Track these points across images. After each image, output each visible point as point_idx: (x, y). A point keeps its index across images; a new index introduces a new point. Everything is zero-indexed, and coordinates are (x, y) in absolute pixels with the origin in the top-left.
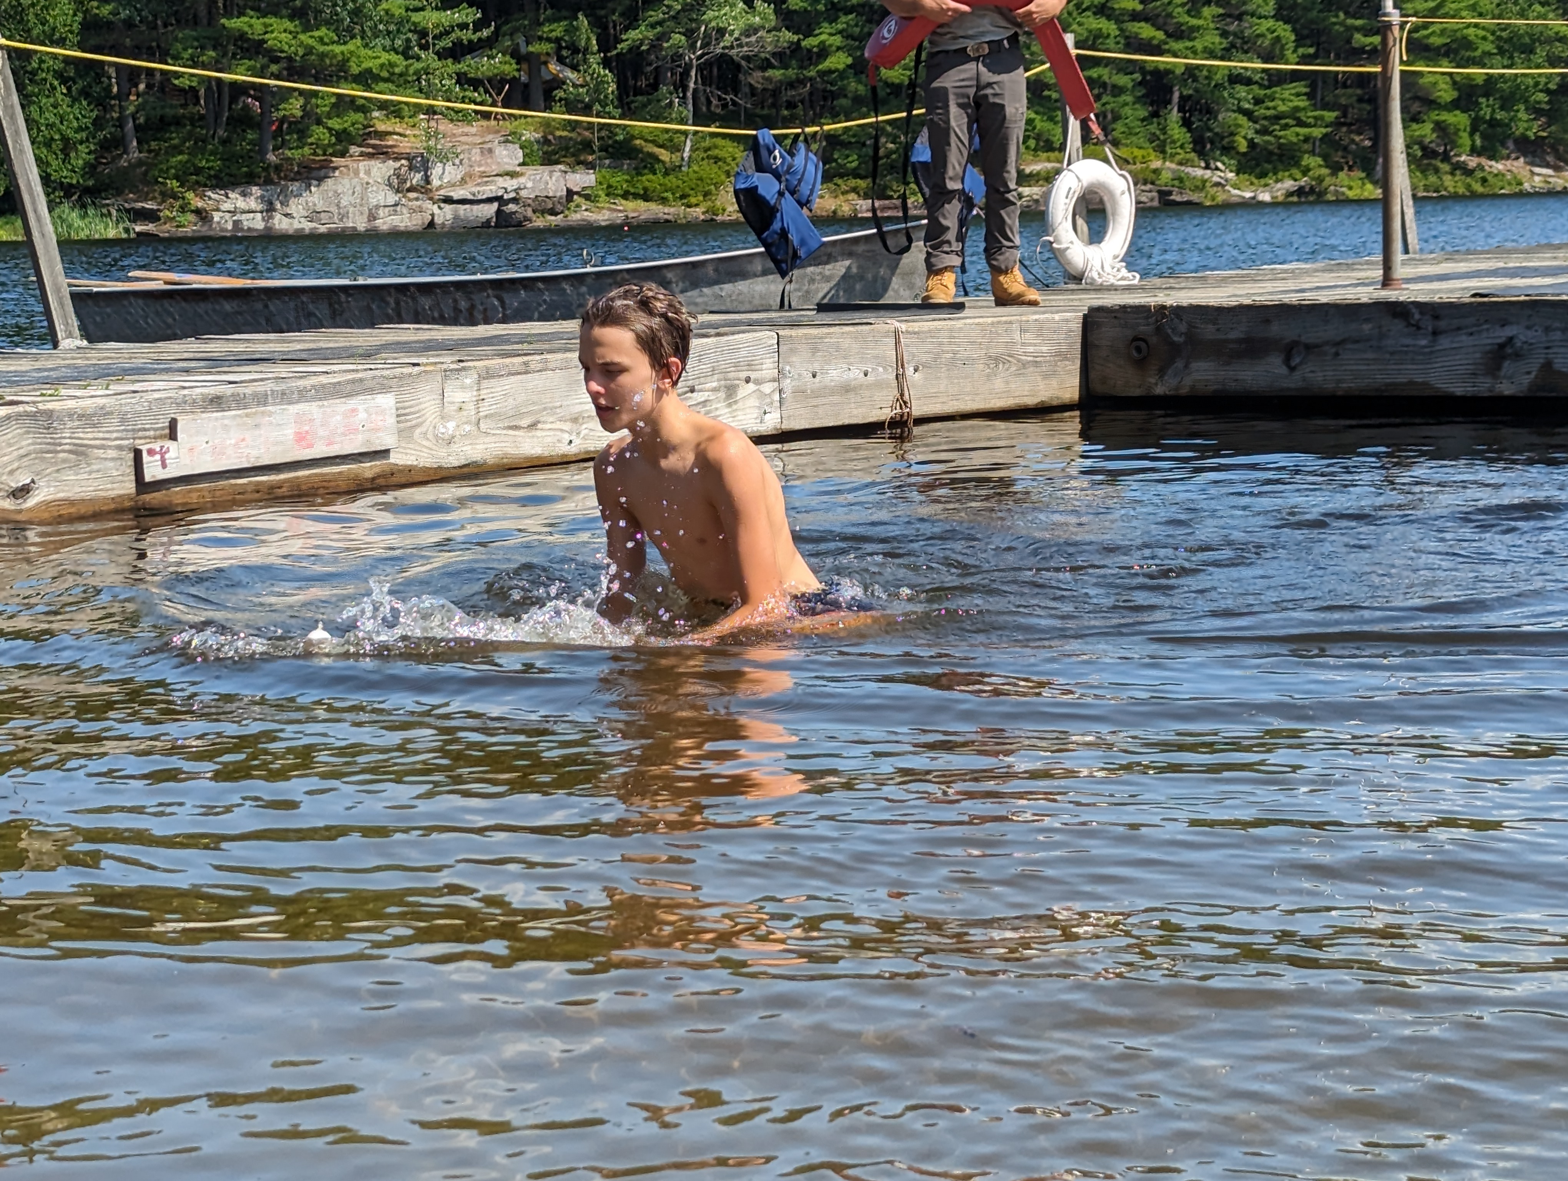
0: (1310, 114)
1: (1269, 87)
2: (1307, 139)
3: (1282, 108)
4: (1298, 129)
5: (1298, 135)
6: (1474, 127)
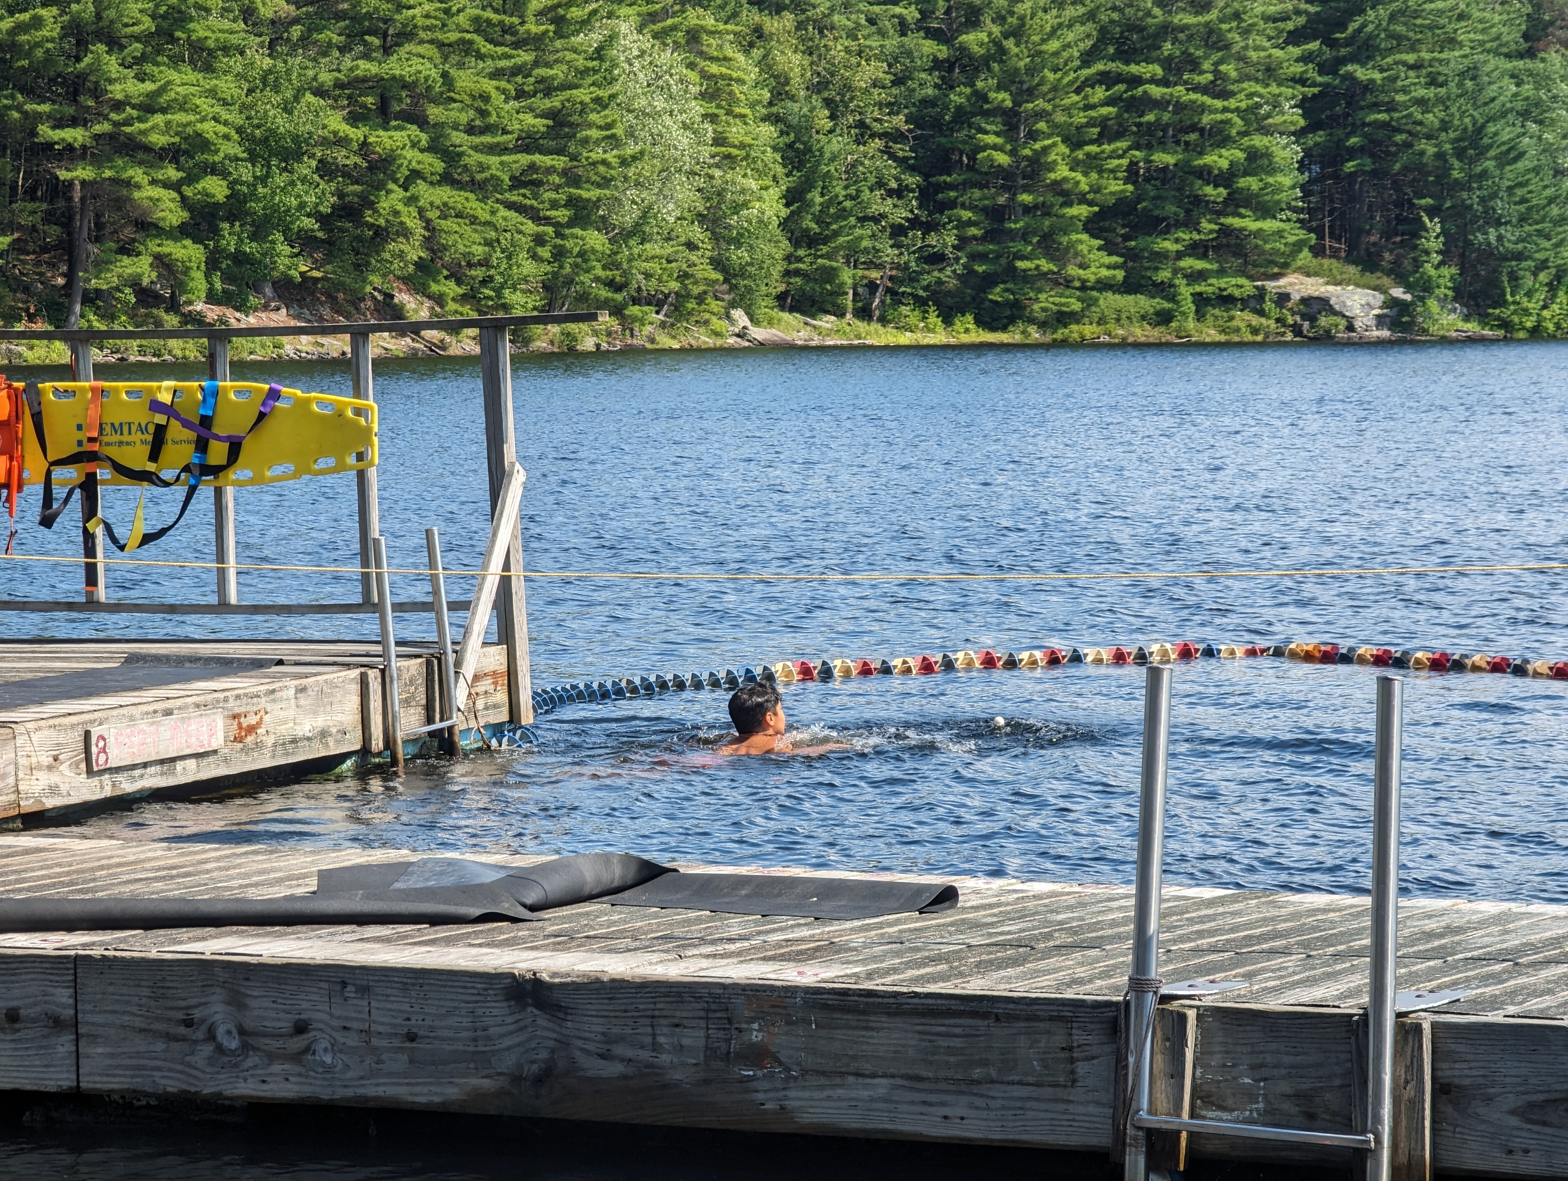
6: (212, 264)
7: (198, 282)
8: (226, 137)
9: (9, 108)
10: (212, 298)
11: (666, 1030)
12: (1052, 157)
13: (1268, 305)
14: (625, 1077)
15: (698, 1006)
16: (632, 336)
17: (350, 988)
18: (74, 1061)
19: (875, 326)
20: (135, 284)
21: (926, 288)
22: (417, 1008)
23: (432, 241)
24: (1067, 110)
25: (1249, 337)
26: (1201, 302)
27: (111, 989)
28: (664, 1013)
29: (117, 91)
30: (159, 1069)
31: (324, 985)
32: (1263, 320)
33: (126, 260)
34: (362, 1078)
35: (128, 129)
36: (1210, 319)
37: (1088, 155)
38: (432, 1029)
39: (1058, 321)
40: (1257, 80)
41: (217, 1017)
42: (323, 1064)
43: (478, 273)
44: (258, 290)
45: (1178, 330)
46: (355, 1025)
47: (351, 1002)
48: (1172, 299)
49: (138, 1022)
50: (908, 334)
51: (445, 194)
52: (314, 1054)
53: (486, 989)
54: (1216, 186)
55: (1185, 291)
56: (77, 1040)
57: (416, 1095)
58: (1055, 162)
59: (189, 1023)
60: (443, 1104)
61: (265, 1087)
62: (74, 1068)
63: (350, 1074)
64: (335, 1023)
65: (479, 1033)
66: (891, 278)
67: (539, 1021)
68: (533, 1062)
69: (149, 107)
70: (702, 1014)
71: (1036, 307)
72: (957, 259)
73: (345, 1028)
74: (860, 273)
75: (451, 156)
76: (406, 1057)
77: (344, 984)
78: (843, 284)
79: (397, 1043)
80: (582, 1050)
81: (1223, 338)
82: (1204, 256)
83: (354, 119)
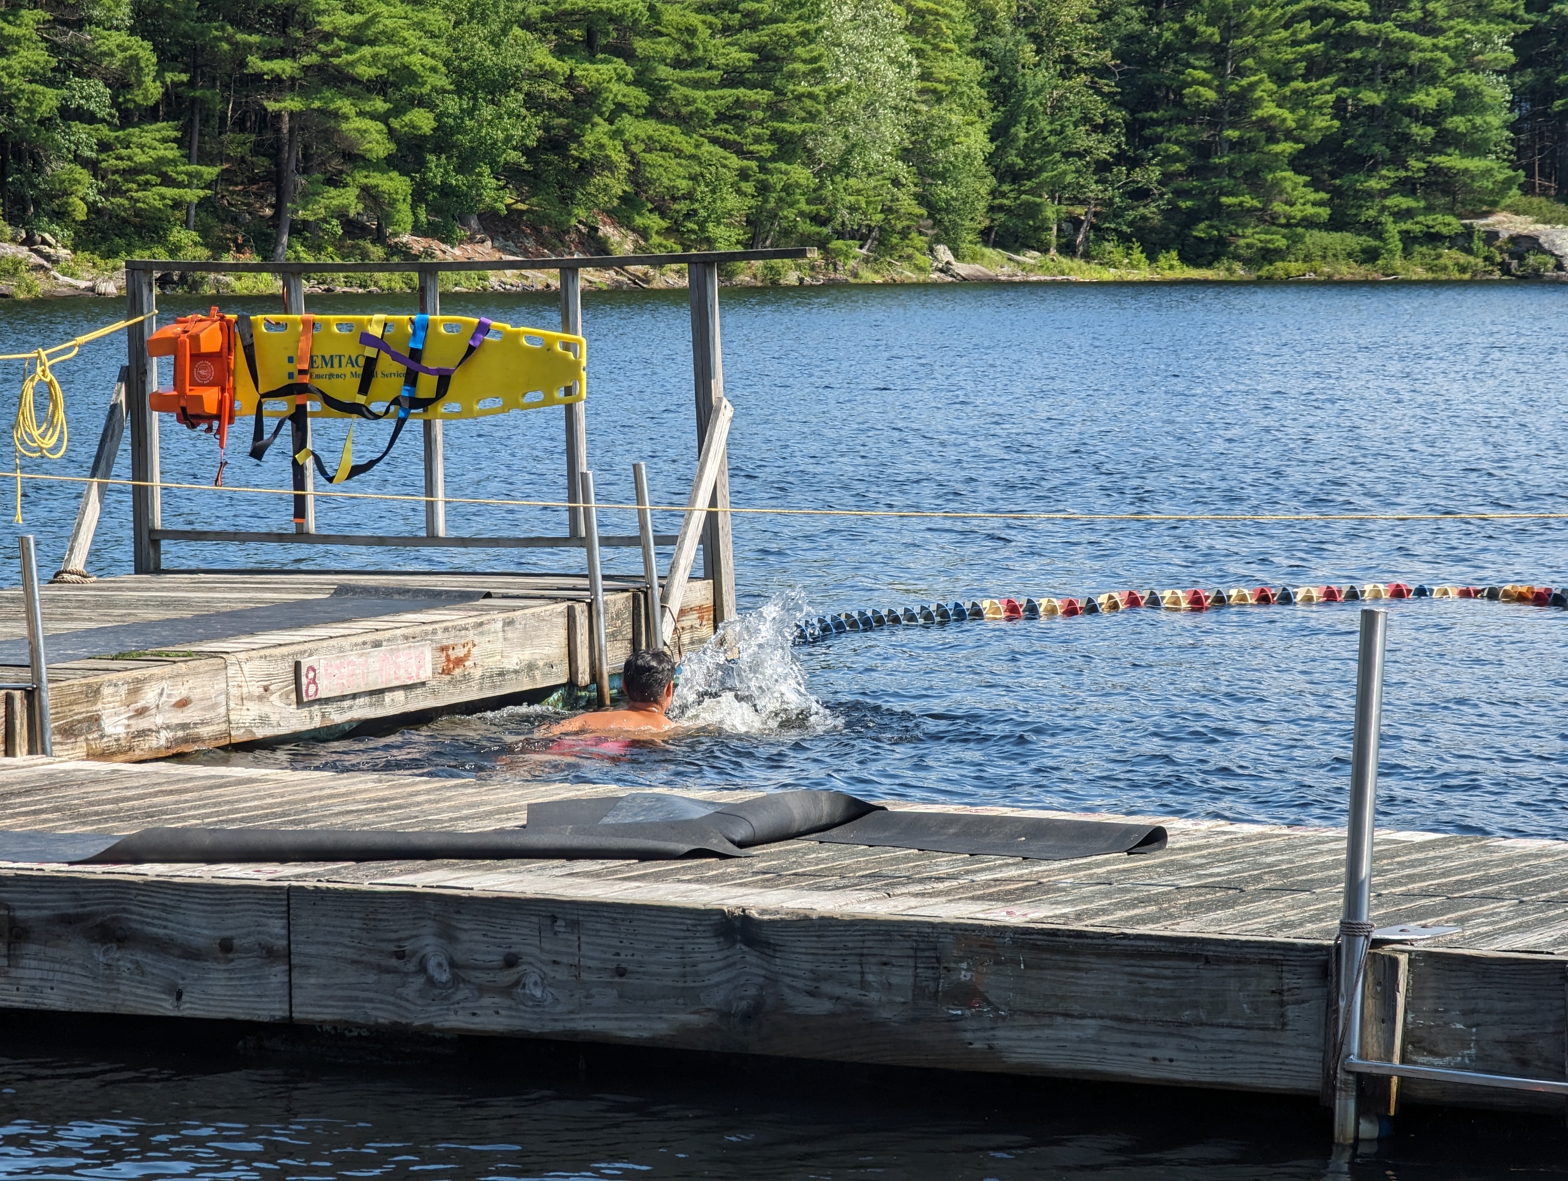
0: (182, 168)
1: (122, 127)
2: (177, 204)
3: (141, 158)
4: (163, 190)
5: (163, 197)
6: (418, 196)
7: (404, 213)
8: (434, 70)
9: (220, 39)
10: (417, 230)
11: (874, 968)
12: (1258, 94)
13: (1477, 244)
14: (833, 1015)
15: (908, 944)
16: (835, 270)
17: (560, 922)
18: (286, 992)
19: (1078, 262)
20: (341, 215)
21: (1130, 224)
22: (626, 943)
23: (636, 176)
24: (1275, 45)
25: (1456, 276)
26: (1408, 239)
27: (324, 920)
28: (872, 951)
29: (326, 23)
30: (371, 1000)
31: (535, 919)
32: (1471, 259)
33: (333, 192)
34: (571, 1012)
35: (336, 61)
36: (1417, 258)
37: (1295, 92)
38: (641, 964)
39: (1264, 258)
40: (1467, 17)
41: (429, 949)
42: (532, 997)
43: (682, 206)
44: (464, 223)
45: (1385, 267)
46: (564, 959)
47: (561, 936)
48: (1379, 236)
49: (351, 954)
50: (1112, 270)
51: (650, 127)
52: (524, 987)
53: (695, 925)
54: (1426, 124)
55: (1393, 229)
56: (290, 970)
57: (625, 1030)
58: (1261, 98)
59: (400, 955)
60: (653, 1039)
61: (476, 1020)
62: (287, 999)
63: (560, 1008)
64: (545, 957)
65: (688, 969)
66: (1096, 214)
67: (748, 958)
68: (742, 998)
69: (357, 39)
70: (911, 953)
71: (1242, 242)
72: (1162, 195)
73: (555, 962)
74: (1064, 208)
75: (657, 89)
76: (615, 992)
77: (554, 918)
78: (1046, 219)
79: (606, 978)
80: (791, 987)
81: (1430, 276)
82: (1412, 193)
83: (560, 52)
